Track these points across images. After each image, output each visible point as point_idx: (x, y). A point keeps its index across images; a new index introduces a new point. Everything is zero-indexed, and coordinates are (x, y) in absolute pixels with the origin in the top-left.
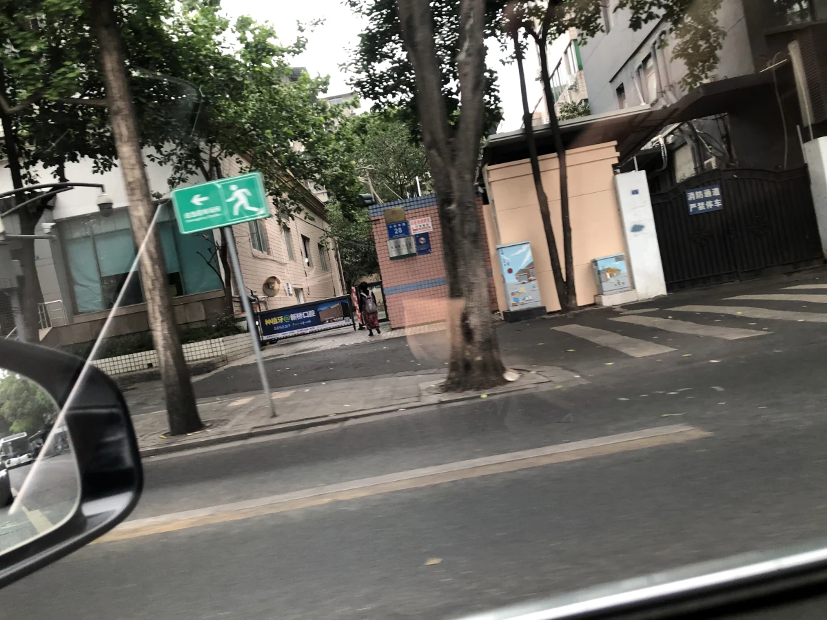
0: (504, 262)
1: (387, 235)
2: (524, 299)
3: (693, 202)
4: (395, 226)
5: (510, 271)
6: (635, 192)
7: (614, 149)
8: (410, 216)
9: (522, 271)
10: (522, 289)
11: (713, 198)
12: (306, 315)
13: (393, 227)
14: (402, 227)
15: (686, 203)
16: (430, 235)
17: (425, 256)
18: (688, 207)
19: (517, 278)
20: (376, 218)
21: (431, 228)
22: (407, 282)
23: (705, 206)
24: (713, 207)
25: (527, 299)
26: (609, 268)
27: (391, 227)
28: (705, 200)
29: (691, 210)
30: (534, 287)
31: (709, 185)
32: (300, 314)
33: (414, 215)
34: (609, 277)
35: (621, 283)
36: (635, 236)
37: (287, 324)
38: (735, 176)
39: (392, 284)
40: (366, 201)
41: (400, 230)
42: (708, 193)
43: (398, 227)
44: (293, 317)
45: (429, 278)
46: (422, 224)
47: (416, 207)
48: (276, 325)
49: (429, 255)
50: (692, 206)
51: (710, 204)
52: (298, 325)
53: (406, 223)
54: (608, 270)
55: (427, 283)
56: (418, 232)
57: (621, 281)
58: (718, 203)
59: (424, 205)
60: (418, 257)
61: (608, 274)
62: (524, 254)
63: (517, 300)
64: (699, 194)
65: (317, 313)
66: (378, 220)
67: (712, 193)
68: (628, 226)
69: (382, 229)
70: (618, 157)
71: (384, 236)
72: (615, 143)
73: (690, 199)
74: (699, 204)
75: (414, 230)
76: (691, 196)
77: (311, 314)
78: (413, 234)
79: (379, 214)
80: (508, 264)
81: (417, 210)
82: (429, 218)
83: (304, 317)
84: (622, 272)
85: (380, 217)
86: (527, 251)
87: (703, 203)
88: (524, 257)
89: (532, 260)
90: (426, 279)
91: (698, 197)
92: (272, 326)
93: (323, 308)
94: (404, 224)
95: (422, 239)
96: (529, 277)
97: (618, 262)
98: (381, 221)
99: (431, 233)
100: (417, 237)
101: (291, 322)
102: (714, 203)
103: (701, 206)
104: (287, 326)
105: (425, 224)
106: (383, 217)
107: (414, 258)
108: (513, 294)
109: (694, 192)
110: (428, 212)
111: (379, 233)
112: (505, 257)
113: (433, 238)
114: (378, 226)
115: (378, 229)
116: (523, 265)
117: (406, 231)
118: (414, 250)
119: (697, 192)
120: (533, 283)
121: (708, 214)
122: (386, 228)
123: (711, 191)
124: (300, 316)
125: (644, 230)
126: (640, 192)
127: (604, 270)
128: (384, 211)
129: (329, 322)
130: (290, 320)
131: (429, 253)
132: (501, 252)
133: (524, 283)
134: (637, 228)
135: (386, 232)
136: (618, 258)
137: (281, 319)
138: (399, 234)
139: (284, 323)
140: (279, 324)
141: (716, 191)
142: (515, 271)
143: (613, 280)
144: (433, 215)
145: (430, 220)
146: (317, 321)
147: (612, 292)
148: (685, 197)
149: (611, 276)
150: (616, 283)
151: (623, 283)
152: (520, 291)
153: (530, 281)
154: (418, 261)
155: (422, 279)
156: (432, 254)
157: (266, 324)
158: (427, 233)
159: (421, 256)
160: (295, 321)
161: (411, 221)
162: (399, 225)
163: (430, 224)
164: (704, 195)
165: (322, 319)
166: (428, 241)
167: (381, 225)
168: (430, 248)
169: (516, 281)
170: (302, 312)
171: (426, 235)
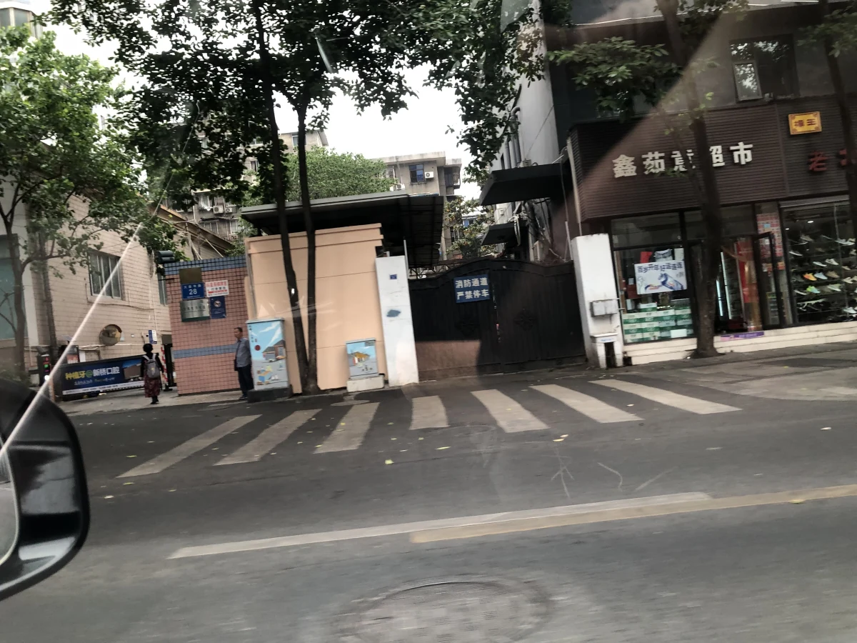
0: (252, 338)
1: (181, 296)
2: (270, 378)
3: (460, 290)
4: (190, 287)
5: (258, 348)
6: (393, 277)
7: (378, 231)
8: (207, 277)
9: (270, 349)
10: (269, 368)
11: (480, 288)
12: (110, 371)
13: (188, 287)
14: (197, 288)
15: (453, 291)
16: (226, 299)
17: (219, 320)
18: (455, 296)
19: (264, 356)
20: (171, 277)
21: (228, 291)
22: (198, 346)
23: (473, 295)
24: (480, 296)
25: (273, 378)
26: (357, 352)
27: (185, 287)
28: (472, 289)
29: (458, 299)
30: (281, 367)
31: (478, 274)
32: (104, 370)
33: (211, 277)
34: (357, 361)
35: (369, 369)
36: (391, 321)
37: (89, 379)
38: (504, 267)
39: (183, 348)
40: (163, 258)
41: (195, 291)
42: (476, 282)
43: (193, 288)
44: (96, 373)
45: (222, 344)
46: (218, 287)
47: (214, 268)
48: (77, 380)
49: (223, 319)
50: (460, 294)
51: (477, 294)
52: (101, 381)
53: (203, 285)
54: (357, 354)
55: (218, 348)
56: (213, 295)
57: (369, 367)
58: (485, 293)
59: (222, 267)
60: (212, 320)
61: (356, 359)
62: (273, 332)
63: (262, 378)
64: (467, 283)
65: (122, 370)
66: (173, 279)
67: (480, 283)
68: (384, 311)
69: (176, 288)
70: (382, 240)
71: (177, 296)
72: (379, 225)
73: (458, 287)
74: (467, 293)
75: (210, 292)
76: (459, 284)
77: (115, 370)
78: (208, 296)
79: (175, 273)
80: (256, 341)
81: (214, 272)
82: (226, 281)
83: (108, 373)
84: (371, 357)
85: (175, 276)
86: (276, 328)
87: (470, 292)
88: (273, 335)
89: (281, 339)
90: (218, 344)
91: (466, 285)
92: (73, 381)
93: (128, 366)
94: (199, 286)
95: (218, 302)
96: (276, 355)
97: (368, 347)
98: (176, 280)
99: (227, 296)
100: (212, 300)
101: (93, 378)
102: (481, 293)
103: (469, 295)
104: (88, 382)
105: (222, 287)
106: (178, 276)
107: (207, 321)
108: (259, 372)
109: (463, 280)
110: (226, 275)
111: (173, 293)
112: (253, 333)
113: (229, 303)
114: (172, 285)
115: (172, 289)
116: (272, 343)
117: (201, 293)
118: (206, 313)
119: (465, 281)
120: (280, 362)
121: (475, 303)
122: (180, 288)
123: (480, 280)
124: (103, 372)
125: (400, 316)
126: (398, 277)
127: (352, 354)
128: (180, 270)
129: (134, 381)
130: (93, 376)
131: (224, 317)
132: (249, 328)
133: (271, 361)
134: (393, 313)
135: (180, 292)
136: (368, 343)
137: (83, 374)
138: (194, 295)
139: (86, 378)
140: (81, 379)
141: (484, 281)
142: (263, 349)
143: (361, 365)
144: (231, 279)
145: (227, 283)
146: (120, 378)
147: (359, 377)
148: (453, 285)
149: (359, 361)
150: (364, 368)
151: (371, 369)
152: (267, 370)
153: (278, 360)
154: (211, 325)
155: (214, 345)
156: (227, 319)
157: (67, 378)
158: (223, 297)
159: (215, 320)
160: (99, 377)
161: (206, 283)
162: (195, 286)
163: (227, 287)
164: (472, 284)
165: (127, 377)
166: (223, 305)
167: (176, 284)
168: (225, 313)
169: (263, 359)
170: (106, 367)
171: (222, 299)
